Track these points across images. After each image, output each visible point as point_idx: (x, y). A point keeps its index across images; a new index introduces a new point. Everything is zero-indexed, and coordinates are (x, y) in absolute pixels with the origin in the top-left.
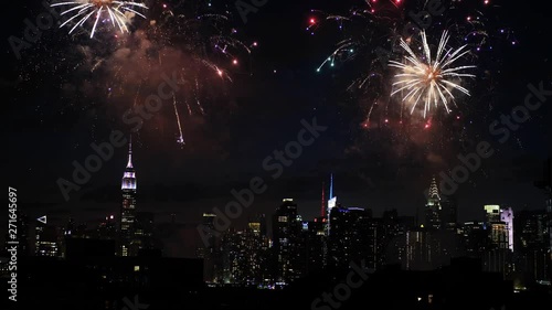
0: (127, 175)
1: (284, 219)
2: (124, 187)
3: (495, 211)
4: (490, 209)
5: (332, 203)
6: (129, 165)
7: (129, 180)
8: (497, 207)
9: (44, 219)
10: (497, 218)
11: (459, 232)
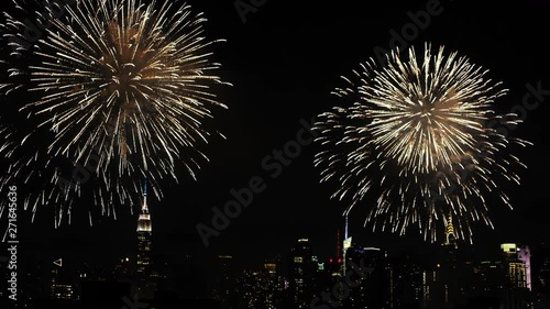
0: (142, 217)
1: (299, 260)
2: (140, 229)
3: (512, 250)
4: (507, 247)
5: (347, 244)
6: (145, 207)
7: (144, 223)
8: (513, 246)
9: (60, 263)
10: (514, 257)
11: (476, 271)
